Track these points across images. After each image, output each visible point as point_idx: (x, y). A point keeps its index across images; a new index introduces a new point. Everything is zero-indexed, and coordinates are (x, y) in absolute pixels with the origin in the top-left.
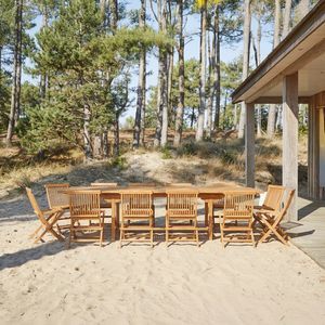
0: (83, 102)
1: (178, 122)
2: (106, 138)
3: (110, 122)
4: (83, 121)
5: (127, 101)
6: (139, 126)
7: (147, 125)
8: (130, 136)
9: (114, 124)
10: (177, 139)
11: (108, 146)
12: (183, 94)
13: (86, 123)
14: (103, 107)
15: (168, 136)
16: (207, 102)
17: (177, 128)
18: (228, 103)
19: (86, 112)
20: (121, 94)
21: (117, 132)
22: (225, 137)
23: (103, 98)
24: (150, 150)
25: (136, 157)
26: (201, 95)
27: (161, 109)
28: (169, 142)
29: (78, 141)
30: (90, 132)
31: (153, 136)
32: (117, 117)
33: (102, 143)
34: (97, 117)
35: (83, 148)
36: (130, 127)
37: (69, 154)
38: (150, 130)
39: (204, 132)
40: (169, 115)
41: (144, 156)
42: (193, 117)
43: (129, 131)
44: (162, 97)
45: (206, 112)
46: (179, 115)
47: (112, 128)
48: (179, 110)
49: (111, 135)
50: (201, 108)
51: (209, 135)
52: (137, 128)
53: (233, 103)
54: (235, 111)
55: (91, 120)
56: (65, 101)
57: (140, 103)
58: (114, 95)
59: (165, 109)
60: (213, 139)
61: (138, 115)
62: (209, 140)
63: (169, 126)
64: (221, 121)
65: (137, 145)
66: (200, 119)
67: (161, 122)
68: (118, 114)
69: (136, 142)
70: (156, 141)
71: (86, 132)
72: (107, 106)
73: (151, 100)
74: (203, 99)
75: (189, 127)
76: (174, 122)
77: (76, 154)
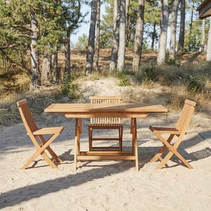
0: (29, 16)
1: (137, 41)
2: (56, 59)
3: (61, 41)
4: (30, 39)
5: (79, 15)
6: (93, 47)
7: (102, 45)
8: (83, 58)
9: (65, 43)
10: (135, 62)
11: (58, 70)
12: (142, 8)
13: (33, 42)
14: (53, 22)
15: (126, 58)
16: (171, 17)
17: (136, 49)
18: (194, 19)
19: (34, 28)
20: (73, 7)
21: (68, 53)
22: (191, 60)
23: (52, 12)
24: (106, 75)
25: (89, 83)
26: (163, 8)
27: (118, 26)
28: (125, 65)
29: (24, 64)
30: (38, 53)
31: (109, 58)
32: (68, 35)
33: (51, 67)
34: (46, 34)
35: (30, 73)
36: (83, 47)
37: (14, 80)
38: (105, 52)
39: (167, 55)
40: (127, 32)
41: (98, 83)
42: (154, 35)
43: (82, 53)
44: (119, 11)
45: (170, 29)
46: (138, 33)
47: (63, 48)
48: (138, 27)
49: (62, 57)
50: (164, 24)
51: (172, 57)
52: (90, 48)
53: (201, 18)
54: (202, 28)
55: (38, 38)
56: (10, 15)
57: (94, 18)
58: (65, 9)
59: (122, 26)
60: (177, 62)
61: (92, 32)
62: (171, 63)
63: (126, 46)
64: (186, 40)
65: (91, 70)
66: (162, 39)
67: (118, 41)
68: (70, 31)
69: (88, 65)
70: (112, 65)
71: (33, 53)
72: (58, 21)
73: (105, 14)
74: (165, 13)
75: (149, 47)
76: (133, 41)
77: (22, 79)
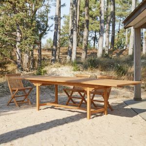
0: (15, 27)
1: (84, 42)
2: (32, 54)
3: (35, 43)
4: (16, 42)
5: (47, 26)
6: (56, 46)
7: (61, 45)
8: (50, 53)
9: (38, 44)
10: (83, 56)
11: (34, 61)
12: (87, 21)
13: (18, 44)
14: (30, 31)
15: (77, 53)
16: (106, 27)
17: (83, 47)
18: (121, 28)
19: (18, 34)
20: (43, 21)
21: (40, 50)
22: (119, 54)
23: (29, 24)
24: (64, 64)
25: (54, 69)
26: (101, 22)
27: (72, 33)
28: (77, 58)
29: (12, 57)
30: (21, 51)
31: (66, 53)
32: (40, 39)
33: (29, 59)
34: (26, 38)
35: (16, 63)
36: (50, 47)
37: (6, 67)
38: (64, 49)
39: (104, 51)
40: (78, 37)
41: (59, 69)
42: (95, 39)
43: (49, 50)
44: (73, 24)
45: (105, 35)
46: (85, 37)
47: (37, 47)
48: (85, 33)
49: (36, 53)
50: (101, 31)
51: (107, 52)
52: (54, 47)
53: (125, 28)
54: (126, 34)
55: (21, 40)
56: (3, 26)
58: (38, 22)
59: (75, 33)
60: (110, 56)
61: (55, 36)
62: (107, 56)
63: (77, 45)
64: (116, 42)
65: (54, 61)
66: (100, 41)
67: (72, 42)
68: (41, 36)
69: (53, 58)
70: (68, 57)
71: (18, 50)
72: (33, 30)
73: (64, 25)
74: (102, 25)
75: (92, 46)
76: (82, 43)
77: (10, 67)
